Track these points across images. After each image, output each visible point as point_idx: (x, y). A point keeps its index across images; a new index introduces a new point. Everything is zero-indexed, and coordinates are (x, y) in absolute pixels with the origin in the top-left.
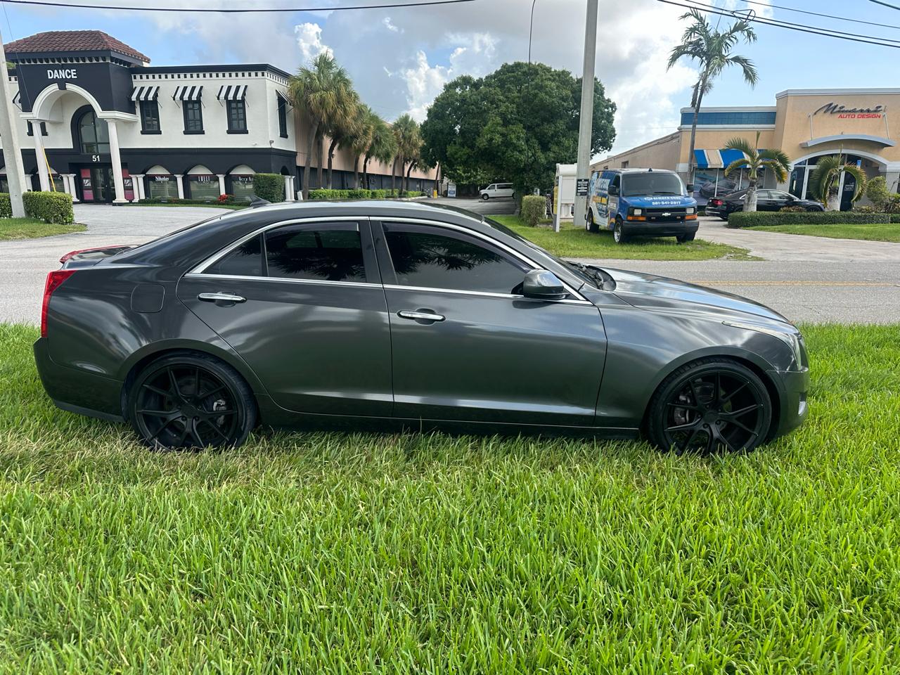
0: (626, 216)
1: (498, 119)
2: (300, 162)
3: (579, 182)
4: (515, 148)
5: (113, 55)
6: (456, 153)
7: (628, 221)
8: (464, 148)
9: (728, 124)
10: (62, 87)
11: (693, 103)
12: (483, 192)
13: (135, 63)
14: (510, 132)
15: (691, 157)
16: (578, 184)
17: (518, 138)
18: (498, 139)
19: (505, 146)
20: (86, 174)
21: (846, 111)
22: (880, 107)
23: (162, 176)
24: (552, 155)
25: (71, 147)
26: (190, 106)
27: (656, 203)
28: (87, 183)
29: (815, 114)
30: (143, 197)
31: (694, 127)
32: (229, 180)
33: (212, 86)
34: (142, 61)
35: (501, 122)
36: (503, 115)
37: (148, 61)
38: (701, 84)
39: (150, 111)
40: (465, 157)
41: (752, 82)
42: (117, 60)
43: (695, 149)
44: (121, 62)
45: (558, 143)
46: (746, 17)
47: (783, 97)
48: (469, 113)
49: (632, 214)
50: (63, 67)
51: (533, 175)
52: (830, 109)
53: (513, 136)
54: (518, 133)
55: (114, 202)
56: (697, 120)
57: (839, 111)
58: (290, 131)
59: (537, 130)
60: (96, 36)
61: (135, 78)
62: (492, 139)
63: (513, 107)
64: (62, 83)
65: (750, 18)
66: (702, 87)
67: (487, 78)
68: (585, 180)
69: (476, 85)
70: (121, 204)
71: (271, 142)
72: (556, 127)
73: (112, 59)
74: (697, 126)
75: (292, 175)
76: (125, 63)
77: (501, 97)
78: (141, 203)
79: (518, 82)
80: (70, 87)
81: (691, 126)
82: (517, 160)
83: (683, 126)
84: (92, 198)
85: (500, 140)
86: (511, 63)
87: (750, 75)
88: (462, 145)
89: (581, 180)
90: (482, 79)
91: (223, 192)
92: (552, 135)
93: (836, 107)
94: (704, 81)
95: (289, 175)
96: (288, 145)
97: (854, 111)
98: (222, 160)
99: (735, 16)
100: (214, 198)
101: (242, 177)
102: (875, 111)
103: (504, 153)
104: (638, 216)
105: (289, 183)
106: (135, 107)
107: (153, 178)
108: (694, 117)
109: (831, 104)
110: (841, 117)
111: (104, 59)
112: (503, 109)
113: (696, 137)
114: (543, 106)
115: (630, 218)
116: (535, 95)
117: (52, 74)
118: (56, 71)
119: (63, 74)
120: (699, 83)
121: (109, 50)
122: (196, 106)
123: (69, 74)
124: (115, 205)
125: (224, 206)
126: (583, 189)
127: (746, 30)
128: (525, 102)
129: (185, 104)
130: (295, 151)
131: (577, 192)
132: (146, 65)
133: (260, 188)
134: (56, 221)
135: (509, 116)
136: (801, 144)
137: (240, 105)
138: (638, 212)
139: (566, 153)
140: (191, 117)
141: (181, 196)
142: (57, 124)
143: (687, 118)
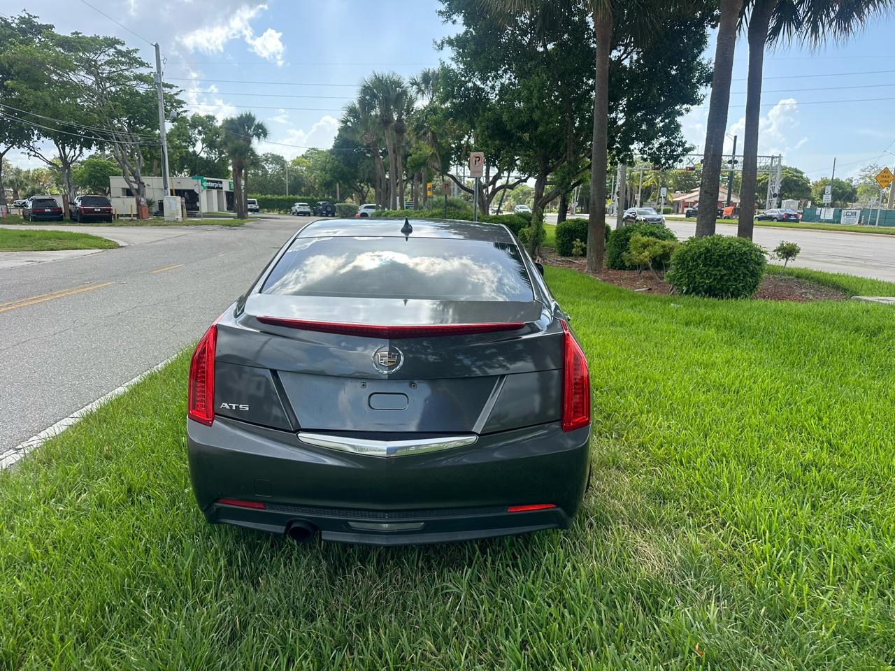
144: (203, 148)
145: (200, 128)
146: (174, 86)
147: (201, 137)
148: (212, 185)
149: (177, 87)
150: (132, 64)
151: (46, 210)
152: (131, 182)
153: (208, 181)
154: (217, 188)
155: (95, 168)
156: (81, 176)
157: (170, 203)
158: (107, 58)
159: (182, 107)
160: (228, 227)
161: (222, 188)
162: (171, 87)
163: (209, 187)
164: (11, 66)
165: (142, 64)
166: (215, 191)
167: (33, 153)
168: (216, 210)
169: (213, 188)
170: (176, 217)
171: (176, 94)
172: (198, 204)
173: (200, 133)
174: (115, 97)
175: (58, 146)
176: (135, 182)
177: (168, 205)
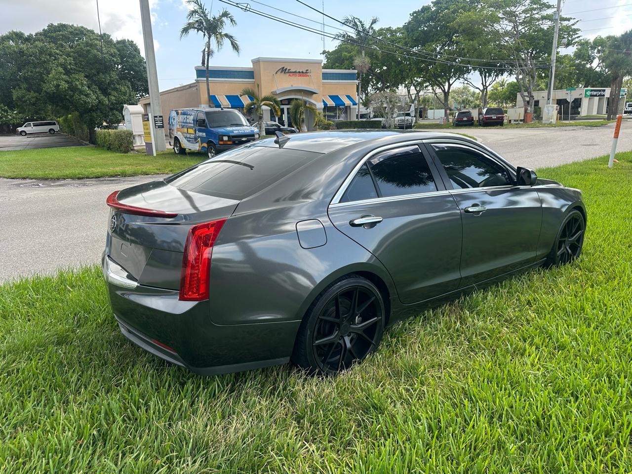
0: (218, 141)
1: (60, 69)
3: (156, 118)
4: (81, 92)
6: (23, 97)
7: (220, 144)
8: (30, 92)
9: (227, 78)
11: (203, 63)
12: (20, 129)
14: (74, 80)
15: (210, 100)
16: (155, 120)
17: (82, 84)
18: (64, 85)
19: (71, 91)
21: (292, 72)
22: (308, 70)
24: (113, 98)
27: (236, 132)
29: (276, 73)
31: (207, 79)
35: (63, 71)
36: (63, 66)
38: (207, 50)
40: (34, 100)
41: (237, 51)
43: (211, 94)
45: (115, 89)
46: (245, 8)
47: (256, 62)
48: (29, 63)
49: (222, 140)
51: (101, 114)
52: (283, 70)
53: (78, 83)
54: (81, 81)
56: (208, 75)
57: (288, 72)
59: (94, 78)
62: (58, 86)
63: (70, 60)
65: (247, 9)
66: (208, 53)
67: (36, 35)
68: (160, 117)
69: (29, 39)
72: (110, 77)
74: (209, 79)
77: (58, 51)
79: (66, 39)
81: (205, 79)
82: (85, 102)
83: (199, 79)
85: (67, 86)
86: (56, 24)
87: (235, 47)
88: (28, 90)
89: (156, 117)
90: (32, 35)
92: (109, 83)
93: (286, 69)
94: (209, 48)
97: (295, 72)
99: (238, 7)
102: (306, 73)
103: (72, 97)
104: (225, 141)
108: (204, 72)
109: (283, 68)
110: (290, 75)
112: (61, 60)
113: (210, 86)
114: (96, 60)
115: (222, 143)
116: (88, 51)
120: (205, 50)
126: (159, 124)
127: (229, 17)
128: (80, 56)
131: (156, 126)
135: (69, 67)
136: (272, 92)
138: (225, 138)
139: (124, 97)
143: (200, 73)
144: (599, 64)
145: (600, 48)
146: (571, 19)
147: (598, 55)
148: (595, 93)
149: (574, 19)
150: (541, 8)
151: (464, 119)
152: (525, 96)
153: (592, 91)
154: (599, 96)
155: (514, 87)
156: (505, 93)
157: (548, 110)
158: (524, 8)
159: (576, 34)
160: (589, 128)
161: (604, 95)
162: (568, 20)
163: (591, 95)
164: (459, 26)
165: (549, 7)
166: (597, 99)
167: (466, 82)
168: (595, 113)
169: (596, 96)
170: (551, 121)
171: (573, 25)
172: (579, 110)
173: (599, 51)
174: (524, 36)
175: (481, 76)
176: (527, 96)
177: (547, 111)
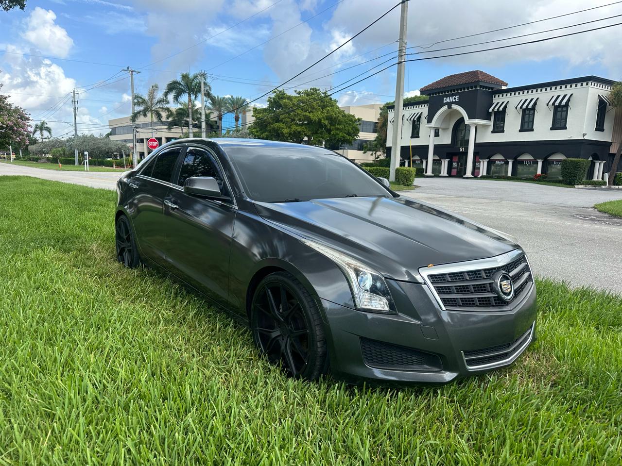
2: (613, 150)
5: (481, 84)
10: (449, 107)
13: (497, 88)
20: (456, 159)
23: (500, 160)
25: (450, 143)
26: (527, 112)
28: (455, 165)
30: (485, 174)
32: (546, 164)
33: (545, 97)
34: (501, 85)
37: (506, 85)
39: (500, 118)
42: (484, 87)
44: (486, 88)
50: (452, 95)
55: (464, 176)
58: (607, 125)
60: (475, 74)
61: (495, 97)
64: (449, 105)
70: (467, 178)
71: (584, 135)
73: (481, 87)
75: (602, 160)
76: (489, 88)
78: (483, 177)
80: (454, 106)
84: (455, 174)
91: (539, 172)
95: (599, 160)
96: (604, 137)
98: (543, 149)
100: (531, 176)
101: (556, 162)
105: (599, 167)
106: (491, 116)
107: (494, 161)
111: (476, 87)
117: (447, 100)
118: (448, 98)
119: (451, 99)
121: (479, 81)
122: (532, 112)
123: (455, 99)
124: (464, 178)
125: (536, 182)
129: (524, 111)
130: (611, 141)
132: (504, 88)
133: (566, 169)
134: (403, 184)
137: (565, 109)
140: (526, 119)
141: (509, 174)
142: (445, 129)
